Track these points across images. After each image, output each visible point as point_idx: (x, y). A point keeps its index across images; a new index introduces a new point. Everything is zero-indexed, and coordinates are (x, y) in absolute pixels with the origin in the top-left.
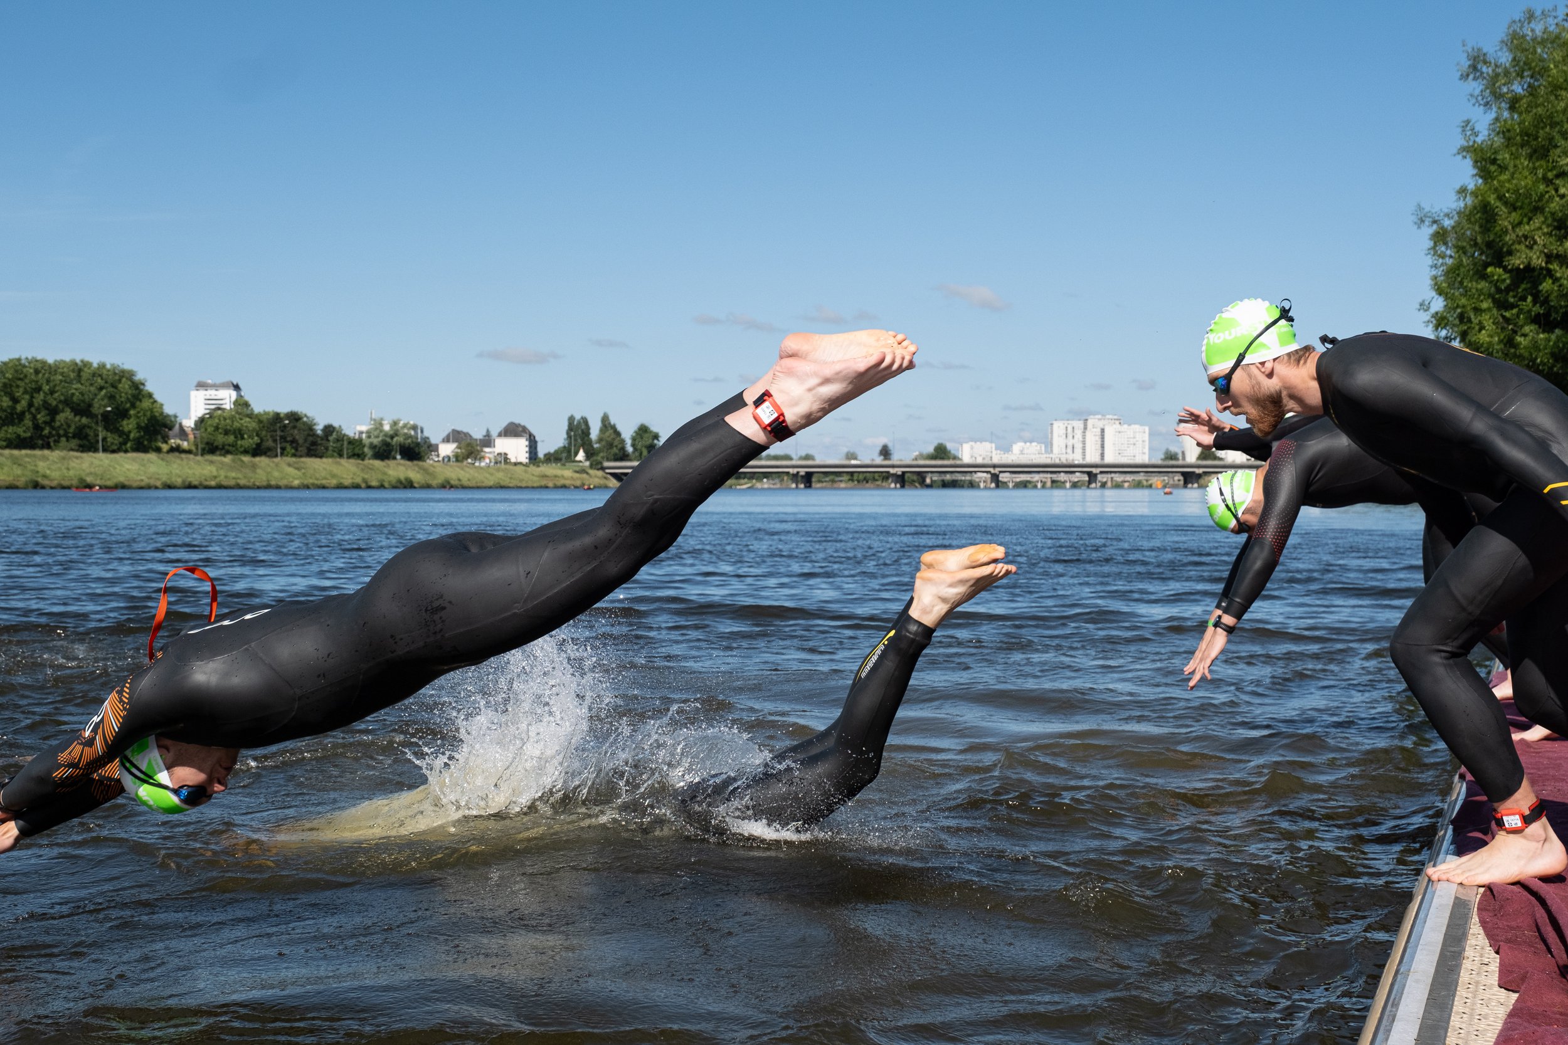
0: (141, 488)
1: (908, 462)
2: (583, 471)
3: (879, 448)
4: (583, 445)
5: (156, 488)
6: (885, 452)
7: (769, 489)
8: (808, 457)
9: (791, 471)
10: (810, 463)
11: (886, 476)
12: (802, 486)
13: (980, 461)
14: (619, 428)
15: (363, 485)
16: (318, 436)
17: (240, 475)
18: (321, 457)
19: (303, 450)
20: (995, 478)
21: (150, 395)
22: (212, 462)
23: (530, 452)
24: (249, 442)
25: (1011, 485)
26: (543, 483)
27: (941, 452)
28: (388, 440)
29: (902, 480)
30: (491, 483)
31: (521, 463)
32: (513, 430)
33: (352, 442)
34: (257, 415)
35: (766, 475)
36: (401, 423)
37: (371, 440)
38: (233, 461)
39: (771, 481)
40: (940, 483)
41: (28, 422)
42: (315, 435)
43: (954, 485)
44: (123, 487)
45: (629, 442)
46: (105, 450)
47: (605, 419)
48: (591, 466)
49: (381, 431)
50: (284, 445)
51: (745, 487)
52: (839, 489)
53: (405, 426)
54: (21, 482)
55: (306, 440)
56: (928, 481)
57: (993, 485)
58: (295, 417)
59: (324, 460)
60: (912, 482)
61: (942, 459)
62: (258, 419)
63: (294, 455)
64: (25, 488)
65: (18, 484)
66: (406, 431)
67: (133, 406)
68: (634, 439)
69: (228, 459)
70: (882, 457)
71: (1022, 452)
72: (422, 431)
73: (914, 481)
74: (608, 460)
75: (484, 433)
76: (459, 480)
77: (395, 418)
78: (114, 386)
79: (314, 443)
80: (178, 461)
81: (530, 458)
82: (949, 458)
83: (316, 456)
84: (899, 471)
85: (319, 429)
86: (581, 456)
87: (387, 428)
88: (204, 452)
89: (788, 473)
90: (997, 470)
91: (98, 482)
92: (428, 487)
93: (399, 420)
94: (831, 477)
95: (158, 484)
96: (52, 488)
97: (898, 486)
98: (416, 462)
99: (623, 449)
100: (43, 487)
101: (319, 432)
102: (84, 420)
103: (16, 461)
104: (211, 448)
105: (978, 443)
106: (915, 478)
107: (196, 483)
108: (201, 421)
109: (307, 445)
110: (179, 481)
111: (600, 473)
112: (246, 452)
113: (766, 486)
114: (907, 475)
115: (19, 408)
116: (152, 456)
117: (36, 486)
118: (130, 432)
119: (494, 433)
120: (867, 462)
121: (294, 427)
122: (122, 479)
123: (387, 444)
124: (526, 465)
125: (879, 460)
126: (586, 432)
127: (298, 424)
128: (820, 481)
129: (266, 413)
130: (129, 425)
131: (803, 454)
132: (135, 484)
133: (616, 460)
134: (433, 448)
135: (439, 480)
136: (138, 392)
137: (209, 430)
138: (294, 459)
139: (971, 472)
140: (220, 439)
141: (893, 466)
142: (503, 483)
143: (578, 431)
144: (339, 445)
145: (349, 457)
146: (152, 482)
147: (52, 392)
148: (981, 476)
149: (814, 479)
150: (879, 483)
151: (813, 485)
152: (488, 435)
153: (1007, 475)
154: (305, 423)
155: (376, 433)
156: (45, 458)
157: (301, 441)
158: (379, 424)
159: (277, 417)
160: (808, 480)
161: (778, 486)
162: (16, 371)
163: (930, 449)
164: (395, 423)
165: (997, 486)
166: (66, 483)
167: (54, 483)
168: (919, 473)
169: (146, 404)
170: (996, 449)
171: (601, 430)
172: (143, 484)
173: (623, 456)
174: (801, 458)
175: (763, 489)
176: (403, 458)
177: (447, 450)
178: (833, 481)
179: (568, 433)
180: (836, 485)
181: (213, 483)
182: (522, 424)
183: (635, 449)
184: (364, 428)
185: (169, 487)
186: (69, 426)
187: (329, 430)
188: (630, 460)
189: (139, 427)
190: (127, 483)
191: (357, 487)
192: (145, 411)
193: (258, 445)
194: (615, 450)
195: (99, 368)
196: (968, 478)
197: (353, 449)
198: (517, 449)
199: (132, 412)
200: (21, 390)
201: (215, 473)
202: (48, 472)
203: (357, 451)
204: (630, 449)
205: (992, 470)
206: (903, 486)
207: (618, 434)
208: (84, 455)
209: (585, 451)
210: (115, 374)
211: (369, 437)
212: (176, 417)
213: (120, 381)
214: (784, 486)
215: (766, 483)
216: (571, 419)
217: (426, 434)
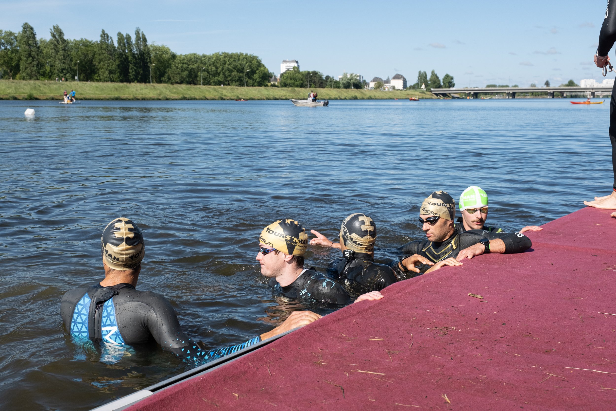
0: (259, 100)
1: (557, 87)
2: (423, 92)
3: (545, 82)
4: (424, 82)
5: (264, 99)
6: (547, 84)
7: (498, 99)
8: (516, 86)
9: (507, 91)
10: (516, 88)
11: (546, 94)
12: (511, 97)
13: (588, 87)
14: (438, 75)
15: (339, 98)
16: (323, 80)
17: (294, 95)
18: (324, 88)
19: (318, 85)
20: (593, 94)
21: (263, 66)
22: (284, 90)
23: (404, 85)
24: (298, 83)
25: (601, 97)
26: (407, 97)
27: (571, 83)
28: (349, 81)
29: (553, 95)
30: (387, 97)
31: (399, 90)
32: (397, 77)
33: (336, 82)
34: (302, 72)
35: (497, 93)
36: (354, 75)
37: (343, 81)
38: (292, 89)
39: (499, 96)
40: (570, 96)
41: (221, 75)
42: (322, 80)
43: (576, 97)
44: (253, 99)
45: (442, 81)
46: (247, 85)
47: (433, 73)
48: (427, 91)
49: (346, 78)
50: (311, 83)
51: (488, 98)
52: (527, 99)
53: (355, 76)
54: (217, 97)
55: (319, 81)
56: (565, 95)
57: (592, 97)
58: (315, 73)
59: (325, 89)
60: (558, 96)
61: (572, 86)
62: (302, 74)
63: (315, 87)
64: (218, 100)
65: (216, 98)
66: (355, 78)
67: (258, 69)
68: (444, 80)
69: (290, 88)
70: (546, 86)
71: (607, 83)
72: (363, 78)
73: (559, 95)
74: (433, 88)
75: (387, 78)
76: (375, 96)
77: (352, 73)
78: (250, 62)
79: (322, 83)
80: (272, 90)
81: (404, 88)
82: (574, 86)
83: (322, 87)
84: (552, 91)
85: (324, 77)
86: (423, 86)
87: (349, 77)
88: (282, 86)
89: (505, 92)
90: (594, 91)
91: (244, 97)
92: (363, 99)
93: (353, 74)
94: (524, 94)
95: (265, 98)
96: (228, 100)
97: (551, 97)
98: (359, 89)
99: (440, 84)
100: (224, 99)
101: (324, 79)
102: (241, 74)
103: (215, 90)
104: (285, 85)
105: (588, 80)
106: (559, 94)
107: (278, 98)
108: (282, 75)
109: (319, 83)
110: (272, 97)
111: (430, 93)
112: (297, 86)
113: (497, 98)
114: (555, 94)
115: (219, 71)
116: (263, 88)
117: (222, 99)
118: (256, 79)
119: (391, 78)
120: (540, 88)
121: (315, 77)
122: (252, 96)
123: (348, 83)
124: (401, 90)
125: (545, 87)
126: (426, 77)
127: (317, 76)
128: (519, 96)
129: (305, 72)
130: (256, 76)
131: (514, 85)
132: (256, 98)
133: (436, 88)
134: (366, 84)
135: (368, 96)
136: (259, 64)
137: (285, 78)
138: (314, 89)
139: (584, 92)
140: (289, 81)
141: (549, 89)
142: (391, 97)
143: (422, 77)
144: (331, 83)
145: (334, 88)
146: (262, 97)
147: (230, 65)
148: (588, 93)
149: (516, 95)
150: (544, 96)
151: (516, 97)
152: (388, 79)
153: (600, 92)
154: (319, 75)
155: (344, 79)
156: (225, 89)
157: (317, 82)
158: (345, 75)
159: (309, 73)
160: (513, 95)
161: (502, 98)
162: (217, 57)
163: (567, 82)
164: (352, 75)
165: (594, 97)
166: (233, 98)
167: (228, 98)
168: (561, 92)
169: (262, 69)
170: (596, 82)
171: (431, 76)
172: (259, 98)
173: (440, 86)
174: (513, 86)
175: (495, 99)
176: (354, 88)
177: (372, 85)
178: (524, 95)
179: (418, 78)
180: (526, 97)
181: (284, 98)
182: (401, 74)
183: (444, 84)
184: (341, 77)
185: (268, 99)
186: (236, 77)
187: (328, 77)
188: (442, 88)
189: (259, 77)
190: (253, 98)
191: (336, 99)
192: (262, 71)
193: (302, 84)
194: (436, 84)
195: (245, 56)
196: (582, 94)
197: (336, 85)
198: (399, 84)
199: (257, 71)
200: (219, 64)
201: (285, 94)
202: (226, 94)
203: (338, 85)
204: (442, 84)
205: (592, 90)
206: (553, 97)
207: (437, 78)
208: (239, 88)
209: (425, 85)
210: (251, 58)
211: (342, 80)
212: (273, 73)
213: (253, 60)
214: (504, 98)
215: (497, 97)
216: (420, 72)
217: (364, 79)
